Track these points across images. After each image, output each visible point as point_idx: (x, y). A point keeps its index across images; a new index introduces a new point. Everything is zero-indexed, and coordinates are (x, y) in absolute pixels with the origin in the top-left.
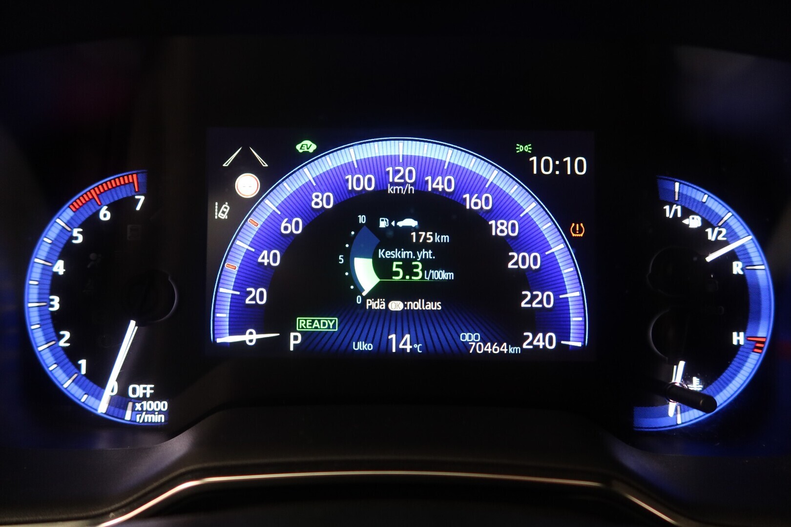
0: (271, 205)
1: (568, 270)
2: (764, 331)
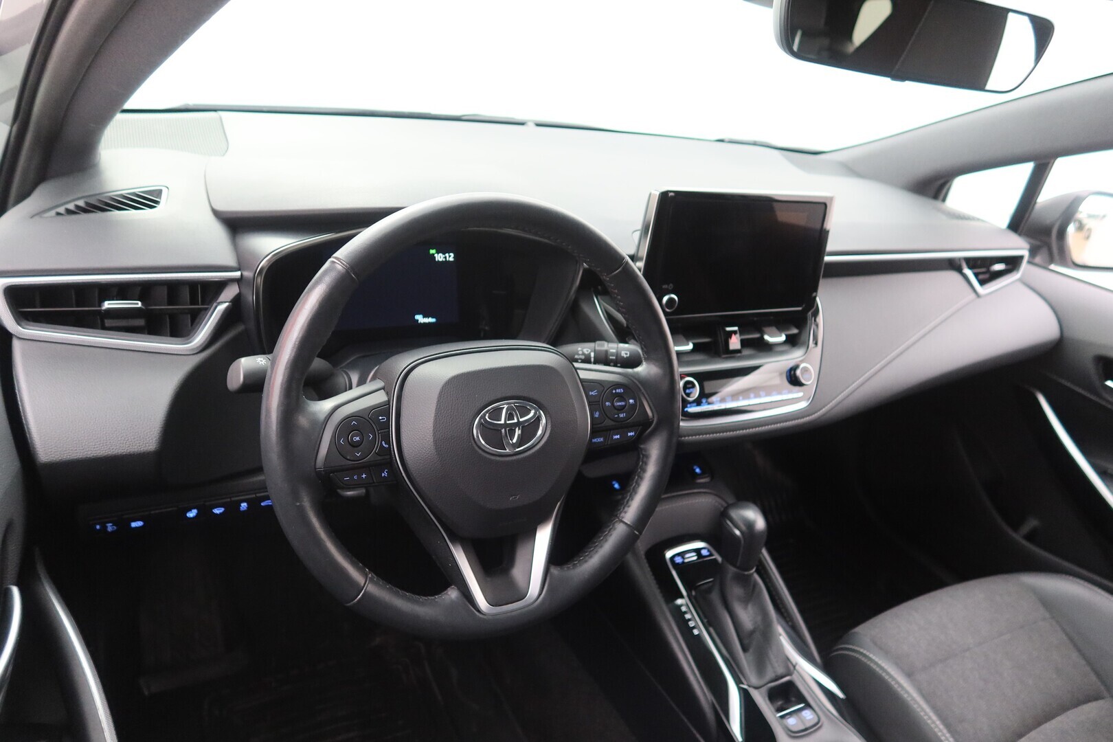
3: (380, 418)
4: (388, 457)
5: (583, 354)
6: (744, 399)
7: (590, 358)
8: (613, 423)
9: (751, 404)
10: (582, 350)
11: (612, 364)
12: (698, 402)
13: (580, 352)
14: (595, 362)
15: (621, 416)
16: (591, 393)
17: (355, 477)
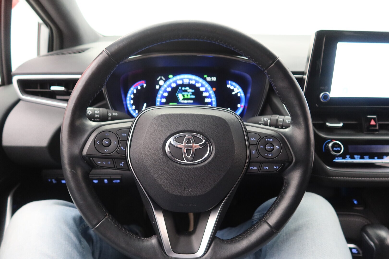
0: (165, 86)
1: (213, 95)
2: (243, 104)
3: (123, 134)
4: (124, 155)
5: (264, 121)
6: (378, 158)
7: (268, 123)
8: (263, 159)
9: (383, 162)
10: (263, 119)
11: (280, 127)
12: (343, 156)
13: (262, 120)
14: (270, 126)
15: (270, 155)
16: (251, 139)
17: (104, 163)
